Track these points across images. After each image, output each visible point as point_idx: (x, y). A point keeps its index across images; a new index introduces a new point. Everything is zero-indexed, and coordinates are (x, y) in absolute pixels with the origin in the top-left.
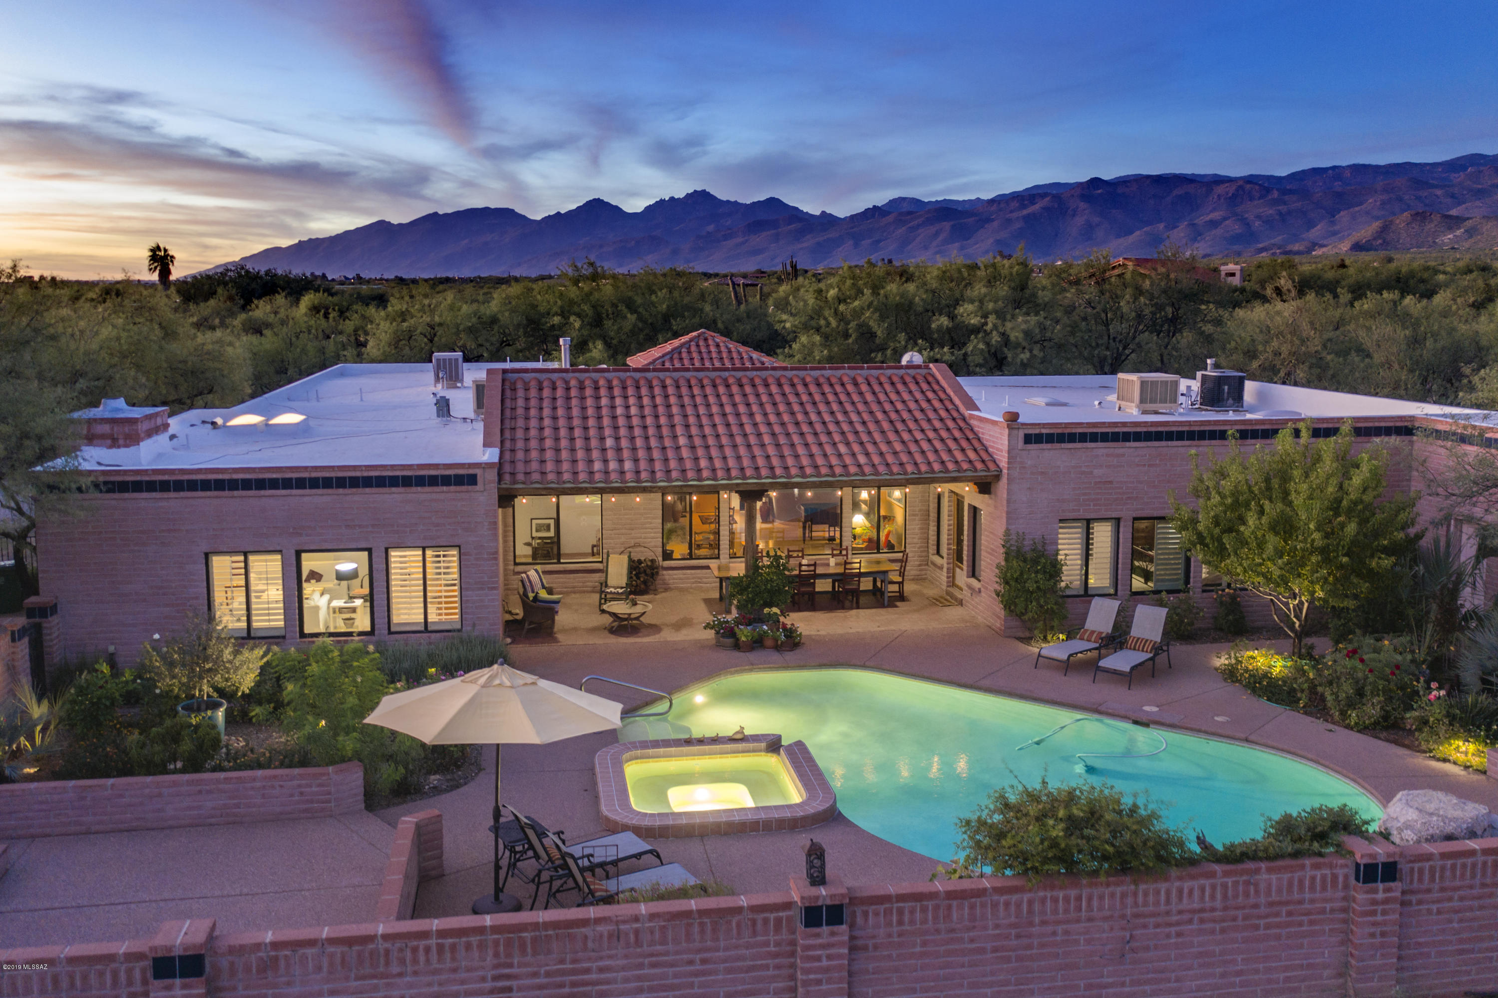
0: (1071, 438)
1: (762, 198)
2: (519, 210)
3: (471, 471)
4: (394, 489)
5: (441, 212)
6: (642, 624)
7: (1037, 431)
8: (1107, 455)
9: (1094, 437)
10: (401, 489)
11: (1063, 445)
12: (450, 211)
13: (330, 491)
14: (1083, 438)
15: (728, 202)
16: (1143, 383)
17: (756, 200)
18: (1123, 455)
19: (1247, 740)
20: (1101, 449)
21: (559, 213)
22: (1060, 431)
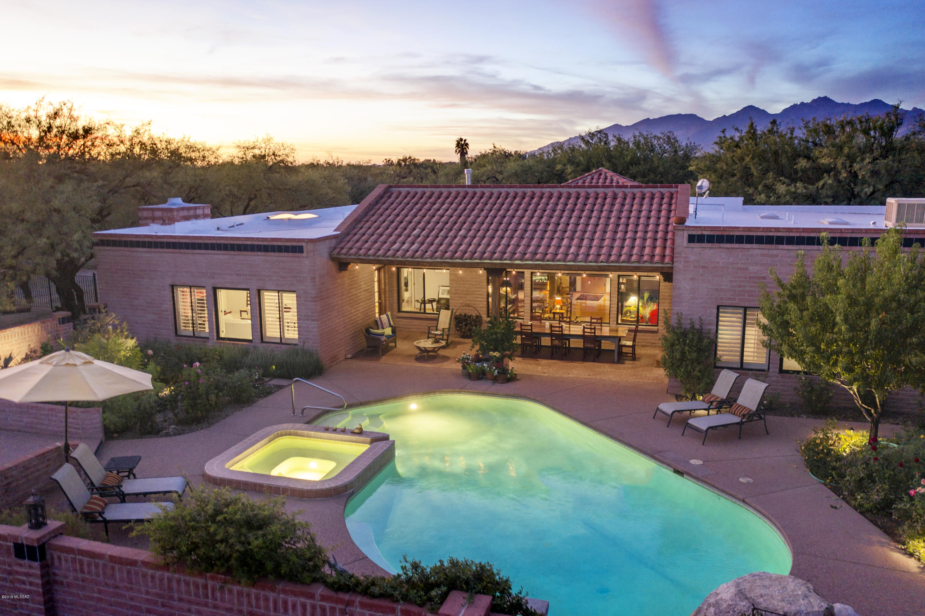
0: (730, 239)
1: (868, 100)
2: (699, 115)
3: (300, 244)
4: (259, 253)
5: (651, 118)
6: (438, 355)
7: (699, 233)
8: (762, 255)
9: (750, 240)
10: (263, 253)
11: (721, 245)
12: (657, 117)
13: (227, 252)
14: (740, 240)
15: (843, 104)
16: (900, 206)
17: (863, 102)
18: (777, 256)
19: (744, 501)
20: (756, 250)
21: (724, 116)
22: (719, 233)
